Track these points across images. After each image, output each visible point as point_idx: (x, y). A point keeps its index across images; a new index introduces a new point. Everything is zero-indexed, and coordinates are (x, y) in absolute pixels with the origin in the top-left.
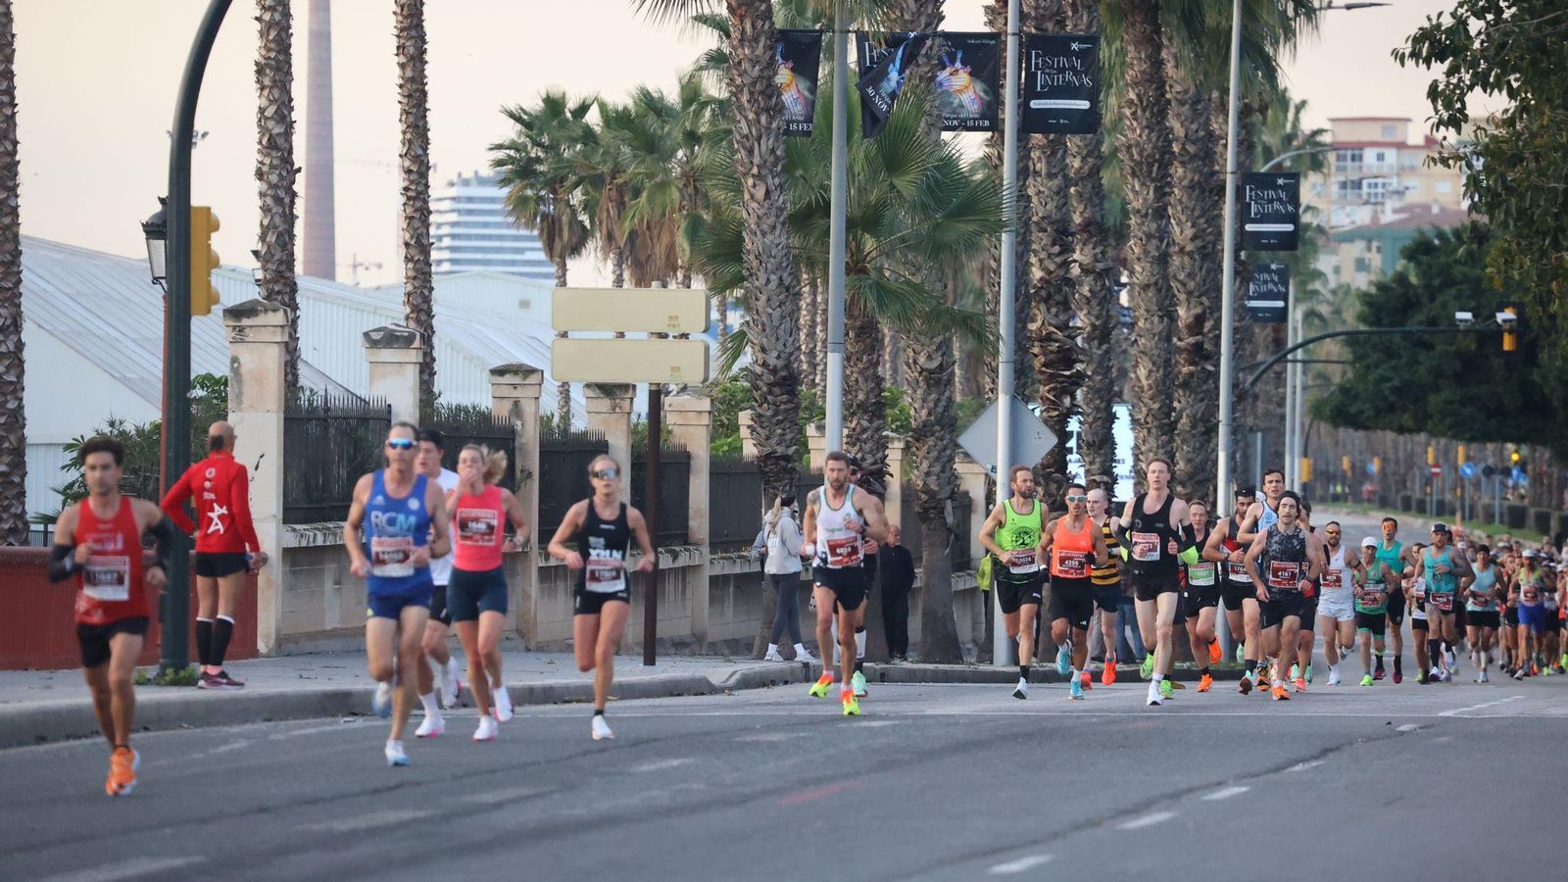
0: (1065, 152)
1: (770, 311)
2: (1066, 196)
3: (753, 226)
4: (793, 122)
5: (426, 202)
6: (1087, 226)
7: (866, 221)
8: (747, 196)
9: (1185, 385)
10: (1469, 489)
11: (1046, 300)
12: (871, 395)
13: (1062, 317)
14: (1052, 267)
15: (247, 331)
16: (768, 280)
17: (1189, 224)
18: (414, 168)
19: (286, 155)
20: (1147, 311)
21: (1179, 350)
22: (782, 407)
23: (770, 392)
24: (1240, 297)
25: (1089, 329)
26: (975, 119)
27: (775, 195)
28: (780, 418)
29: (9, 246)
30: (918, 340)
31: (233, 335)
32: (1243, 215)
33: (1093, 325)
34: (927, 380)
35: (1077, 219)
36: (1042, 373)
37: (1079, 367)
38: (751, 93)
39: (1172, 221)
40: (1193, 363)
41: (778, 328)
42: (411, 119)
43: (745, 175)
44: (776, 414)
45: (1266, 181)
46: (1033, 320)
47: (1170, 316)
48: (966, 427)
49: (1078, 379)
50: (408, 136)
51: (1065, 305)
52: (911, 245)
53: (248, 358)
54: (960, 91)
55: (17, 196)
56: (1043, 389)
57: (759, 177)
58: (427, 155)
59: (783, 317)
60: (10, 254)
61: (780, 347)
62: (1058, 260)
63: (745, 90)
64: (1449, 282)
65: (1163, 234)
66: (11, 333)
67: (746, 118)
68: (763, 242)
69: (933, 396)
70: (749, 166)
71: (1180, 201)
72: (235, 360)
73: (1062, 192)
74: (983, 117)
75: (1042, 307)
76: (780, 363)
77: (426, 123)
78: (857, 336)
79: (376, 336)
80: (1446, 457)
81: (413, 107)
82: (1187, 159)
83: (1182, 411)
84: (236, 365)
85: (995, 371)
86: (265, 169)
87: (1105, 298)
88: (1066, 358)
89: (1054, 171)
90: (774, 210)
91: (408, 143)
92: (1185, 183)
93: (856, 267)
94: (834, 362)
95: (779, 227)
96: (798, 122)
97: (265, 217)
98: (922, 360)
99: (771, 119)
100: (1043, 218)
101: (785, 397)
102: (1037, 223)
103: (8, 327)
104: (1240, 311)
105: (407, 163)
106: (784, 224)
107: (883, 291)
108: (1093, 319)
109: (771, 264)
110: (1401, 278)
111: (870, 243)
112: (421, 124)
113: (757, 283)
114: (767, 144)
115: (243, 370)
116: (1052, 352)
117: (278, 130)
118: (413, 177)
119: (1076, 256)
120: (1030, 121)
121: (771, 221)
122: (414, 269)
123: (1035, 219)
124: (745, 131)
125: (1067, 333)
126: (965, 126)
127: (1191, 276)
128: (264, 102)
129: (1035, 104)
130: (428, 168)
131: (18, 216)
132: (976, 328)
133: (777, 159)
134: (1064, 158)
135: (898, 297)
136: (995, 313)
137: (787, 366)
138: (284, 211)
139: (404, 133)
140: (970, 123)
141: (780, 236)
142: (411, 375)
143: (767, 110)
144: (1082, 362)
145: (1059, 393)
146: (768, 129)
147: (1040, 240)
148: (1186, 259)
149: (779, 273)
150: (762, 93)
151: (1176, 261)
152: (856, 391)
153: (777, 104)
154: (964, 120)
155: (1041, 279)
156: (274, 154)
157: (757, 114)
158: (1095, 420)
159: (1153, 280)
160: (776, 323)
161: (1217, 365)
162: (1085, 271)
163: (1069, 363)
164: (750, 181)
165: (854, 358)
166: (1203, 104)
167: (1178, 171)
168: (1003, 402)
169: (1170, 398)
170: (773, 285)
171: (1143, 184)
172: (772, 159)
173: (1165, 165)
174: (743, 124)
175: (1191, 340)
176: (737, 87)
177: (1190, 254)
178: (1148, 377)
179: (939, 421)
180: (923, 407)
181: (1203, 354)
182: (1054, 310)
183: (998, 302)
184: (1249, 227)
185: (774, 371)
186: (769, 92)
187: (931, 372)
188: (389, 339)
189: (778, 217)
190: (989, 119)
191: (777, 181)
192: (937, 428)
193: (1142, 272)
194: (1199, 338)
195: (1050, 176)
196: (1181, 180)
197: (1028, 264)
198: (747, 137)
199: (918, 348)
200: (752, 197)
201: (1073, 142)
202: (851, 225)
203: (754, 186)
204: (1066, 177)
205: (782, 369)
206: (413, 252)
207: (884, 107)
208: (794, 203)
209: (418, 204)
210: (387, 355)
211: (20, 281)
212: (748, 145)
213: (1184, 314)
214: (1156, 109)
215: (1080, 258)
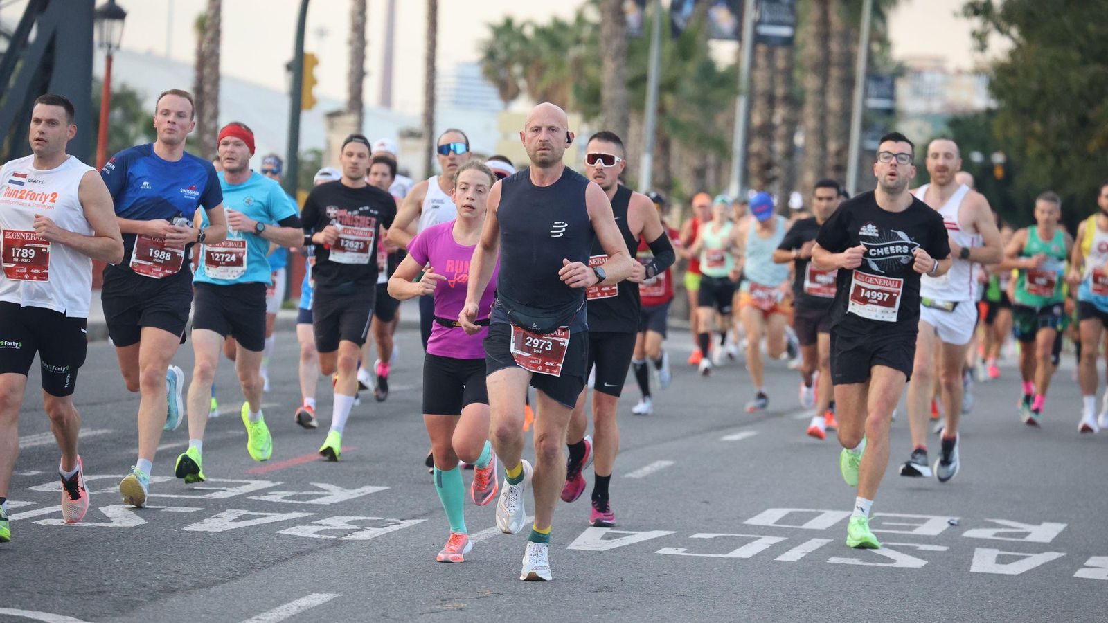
0: (776, 56)
2: (775, 80)
4: (632, 31)
6: (784, 97)
7: (668, 86)
11: (760, 136)
13: (768, 145)
14: (764, 117)
15: (336, 125)
17: (838, 100)
21: (829, 166)
24: (862, 140)
26: (729, 35)
27: (622, 69)
32: (866, 95)
35: (779, 93)
38: (612, 12)
39: (829, 98)
46: (753, 144)
47: (825, 147)
51: (770, 139)
52: (691, 100)
54: (722, 21)
65: (824, 104)
68: (613, 95)
71: (834, 88)
73: (773, 78)
74: (733, 33)
75: (758, 138)
79: (405, 132)
82: (839, 65)
87: (790, 136)
88: (768, 166)
89: (769, 66)
92: (837, 77)
93: (661, 110)
95: (623, 86)
96: (635, 31)
99: (620, 28)
100: (761, 91)
104: (861, 148)
107: (676, 126)
108: (784, 146)
109: (617, 105)
111: (670, 99)
115: (333, 145)
116: (761, 162)
120: (758, 39)
123: (757, 92)
125: (771, 153)
126: (723, 37)
127: (836, 128)
129: (762, 30)
132: (723, 149)
133: (625, 49)
134: (774, 60)
135: (684, 128)
140: (727, 37)
142: (421, 154)
143: (618, 23)
145: (765, 185)
146: (620, 33)
147: (760, 103)
148: (835, 118)
150: (618, 14)
151: (829, 119)
153: (624, 20)
154: (723, 34)
155: (758, 125)
157: (614, 24)
159: (817, 128)
166: (849, 36)
167: (834, 71)
168: (735, 187)
171: (815, 76)
173: (827, 67)
175: (834, 161)
177: (837, 116)
181: (839, 168)
182: (764, 140)
184: (870, 102)
186: (621, 14)
188: (409, 134)
189: (622, 81)
190: (737, 35)
193: (811, 122)
194: (838, 161)
195: (767, 69)
196: (835, 76)
197: (752, 116)
201: (780, 52)
204: (775, 70)
207: (683, 25)
208: (631, 75)
210: (409, 142)
213: (833, 146)
214: (824, 37)
215: (780, 114)
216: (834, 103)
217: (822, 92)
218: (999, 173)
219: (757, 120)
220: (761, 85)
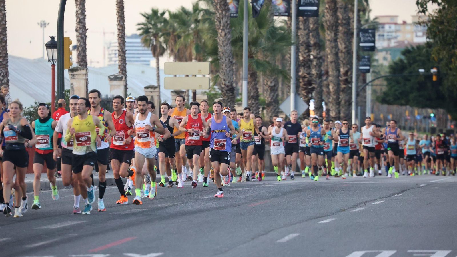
0: (309, 22)
1: (226, 69)
2: (309, 35)
3: (221, 44)
4: (232, 13)
5: (124, 38)
6: (315, 44)
8: (219, 35)
9: (343, 91)
10: (419, 123)
11: (304, 66)
12: (255, 94)
13: (309, 71)
14: (305, 56)
15: (75, 75)
16: (226, 60)
17: (344, 44)
18: (121, 28)
19: (84, 24)
20: (332, 69)
21: (341, 81)
22: (230, 97)
23: (227, 93)
24: (358, 66)
25: (315, 74)
26: (283, 13)
27: (227, 35)
28: (229, 100)
29: (4, 52)
30: (268, 78)
31: (71, 77)
32: (359, 41)
33: (317, 74)
34: (271, 89)
35: (312, 42)
36: (302, 87)
37: (314, 85)
38: (220, 5)
39: (339, 43)
40: (345, 84)
41: (228, 74)
42: (120, 14)
43: (219, 29)
44: (228, 99)
45: (365, 31)
46: (300, 71)
47: (338, 70)
48: (282, 103)
49: (313, 89)
50: (119, 19)
51: (309, 67)
52: (265, 50)
53: (76, 83)
54: (279, 5)
55: (6, 37)
56: (303, 92)
57: (223, 30)
58: (124, 25)
59: (230, 71)
60: (5, 54)
61: (229, 79)
62: (307, 54)
63: (218, 4)
64: (415, 61)
65: (336, 47)
66: (6, 77)
67: (219, 12)
68: (224, 49)
69: (272, 94)
70: (219, 26)
71: (341, 37)
72: (72, 84)
73: (308, 34)
74: (286, 12)
75: (303, 68)
76: (229, 84)
77: (124, 15)
78: (251, 76)
79: (112, 77)
80: (412, 113)
81: (120, 10)
82: (343, 25)
83: (342, 98)
84: (72, 86)
85: (290, 87)
86: (78, 29)
87: (320, 65)
88: (309, 83)
89: (306, 28)
90: (227, 40)
91: (119, 21)
92: (342, 32)
93: (251, 56)
94: (245, 83)
95: (229, 44)
96: (234, 14)
97: (78, 43)
98: (269, 83)
99: (226, 12)
100: (303, 42)
101: (231, 94)
102: (301, 44)
103: (5, 75)
104: (358, 70)
105: (119, 27)
106: (230, 43)
107: (258, 63)
108: (317, 72)
109: (226, 55)
110: (401, 61)
111: (253, 49)
112: (122, 15)
113: (222, 61)
114: (225, 20)
115: (74, 87)
116: (305, 81)
117: (82, 17)
118: (121, 31)
119: (312, 53)
120: (300, 13)
121: (226, 42)
122: (121, 58)
123: (300, 42)
124: (218, 16)
125: (310, 75)
126: (280, 15)
127: (344, 59)
128: (77, 9)
129: (301, 8)
130: (125, 29)
131: (7, 43)
132: (284, 74)
133: (228, 24)
134: (308, 24)
135: (263, 65)
136: (290, 70)
137: (232, 85)
138: (84, 41)
139: (118, 18)
140: (282, 14)
141: (229, 47)
142: (122, 88)
143: (225, 10)
144: (314, 84)
145: (308, 93)
146: (225, 15)
147: (302, 48)
148: (343, 54)
149: (229, 58)
150: (223, 5)
151: (340, 55)
152: (251, 92)
153: (227, 8)
154: (280, 13)
155: (302, 60)
156: (81, 24)
157: (222, 11)
158: (318, 101)
159: (334, 60)
160: (228, 72)
161: (352, 85)
162: (315, 57)
163: (310, 84)
164: (220, 31)
165: (250, 83)
166: (348, 8)
167: (340, 28)
168: (292, 95)
169: (339, 94)
170: (227, 61)
171: (331, 32)
172: (226, 24)
173: (337, 27)
174: (218, 15)
175: (344, 78)
176: (216, 3)
177: (344, 53)
178: (333, 88)
179: (274, 101)
180: (269, 97)
181: (348, 82)
182: (306, 69)
183: (290, 66)
184: (361, 45)
185: (228, 86)
186: (225, 4)
187: (272, 87)
188: (116, 78)
189: (228, 41)
190: (288, 12)
191: (228, 31)
192: (274, 103)
193: (330, 58)
194: (347, 77)
195: (305, 29)
196: (341, 31)
197: (299, 56)
198: (219, 18)
199: (268, 80)
200: (221, 35)
201: (311, 20)
202: (249, 44)
203: (221, 32)
204: (309, 30)
205: (230, 86)
206: (121, 53)
207: (259, 9)
208: (232, 38)
209: (122, 39)
210: (115, 82)
211: (8, 62)
212: (219, 20)
213: (342, 70)
214: (334, 10)
215: (313, 54)
217: (335, 40)
218: (434, 78)
219: (301, 58)
220: (302, 39)
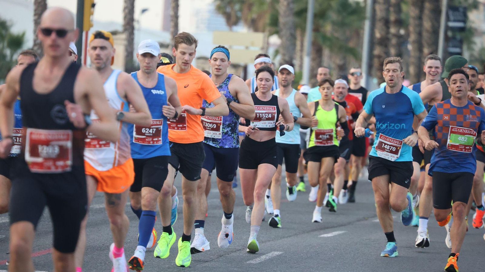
2: (389, 10)
3: (283, 14)
6: (395, 21)
7: (320, 15)
8: (281, 4)
11: (380, 44)
13: (386, 50)
14: (383, 33)
16: (286, 32)
17: (430, 22)
27: (291, 4)
34: (339, 68)
35: (392, 19)
39: (424, 21)
45: (455, 9)
51: (387, 46)
52: (335, 23)
65: (421, 25)
75: (378, 46)
76: (289, 59)
78: (316, 52)
89: (386, 2)
90: (289, 10)
92: (429, 9)
98: (337, 61)
100: (380, 17)
102: (378, 19)
106: (293, 14)
107: (325, 38)
121: (288, 13)
127: (429, 39)
135: (330, 40)
137: (292, 60)
151: (424, 34)
155: (379, 38)
159: (417, 40)
171: (415, 8)
173: (423, 2)
177: (430, 32)
182: (383, 47)
187: (340, 65)
189: (291, 12)
195: (384, 4)
197: (374, 32)
199: (336, 56)
204: (390, 4)
216: (427, 24)
217: (420, 18)
219: (378, 35)
220: (380, 14)
